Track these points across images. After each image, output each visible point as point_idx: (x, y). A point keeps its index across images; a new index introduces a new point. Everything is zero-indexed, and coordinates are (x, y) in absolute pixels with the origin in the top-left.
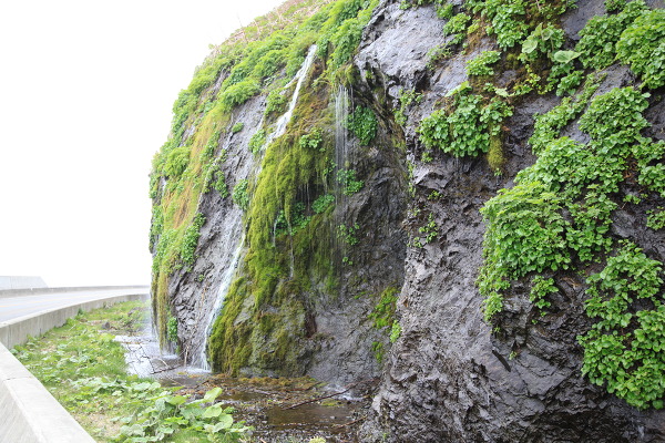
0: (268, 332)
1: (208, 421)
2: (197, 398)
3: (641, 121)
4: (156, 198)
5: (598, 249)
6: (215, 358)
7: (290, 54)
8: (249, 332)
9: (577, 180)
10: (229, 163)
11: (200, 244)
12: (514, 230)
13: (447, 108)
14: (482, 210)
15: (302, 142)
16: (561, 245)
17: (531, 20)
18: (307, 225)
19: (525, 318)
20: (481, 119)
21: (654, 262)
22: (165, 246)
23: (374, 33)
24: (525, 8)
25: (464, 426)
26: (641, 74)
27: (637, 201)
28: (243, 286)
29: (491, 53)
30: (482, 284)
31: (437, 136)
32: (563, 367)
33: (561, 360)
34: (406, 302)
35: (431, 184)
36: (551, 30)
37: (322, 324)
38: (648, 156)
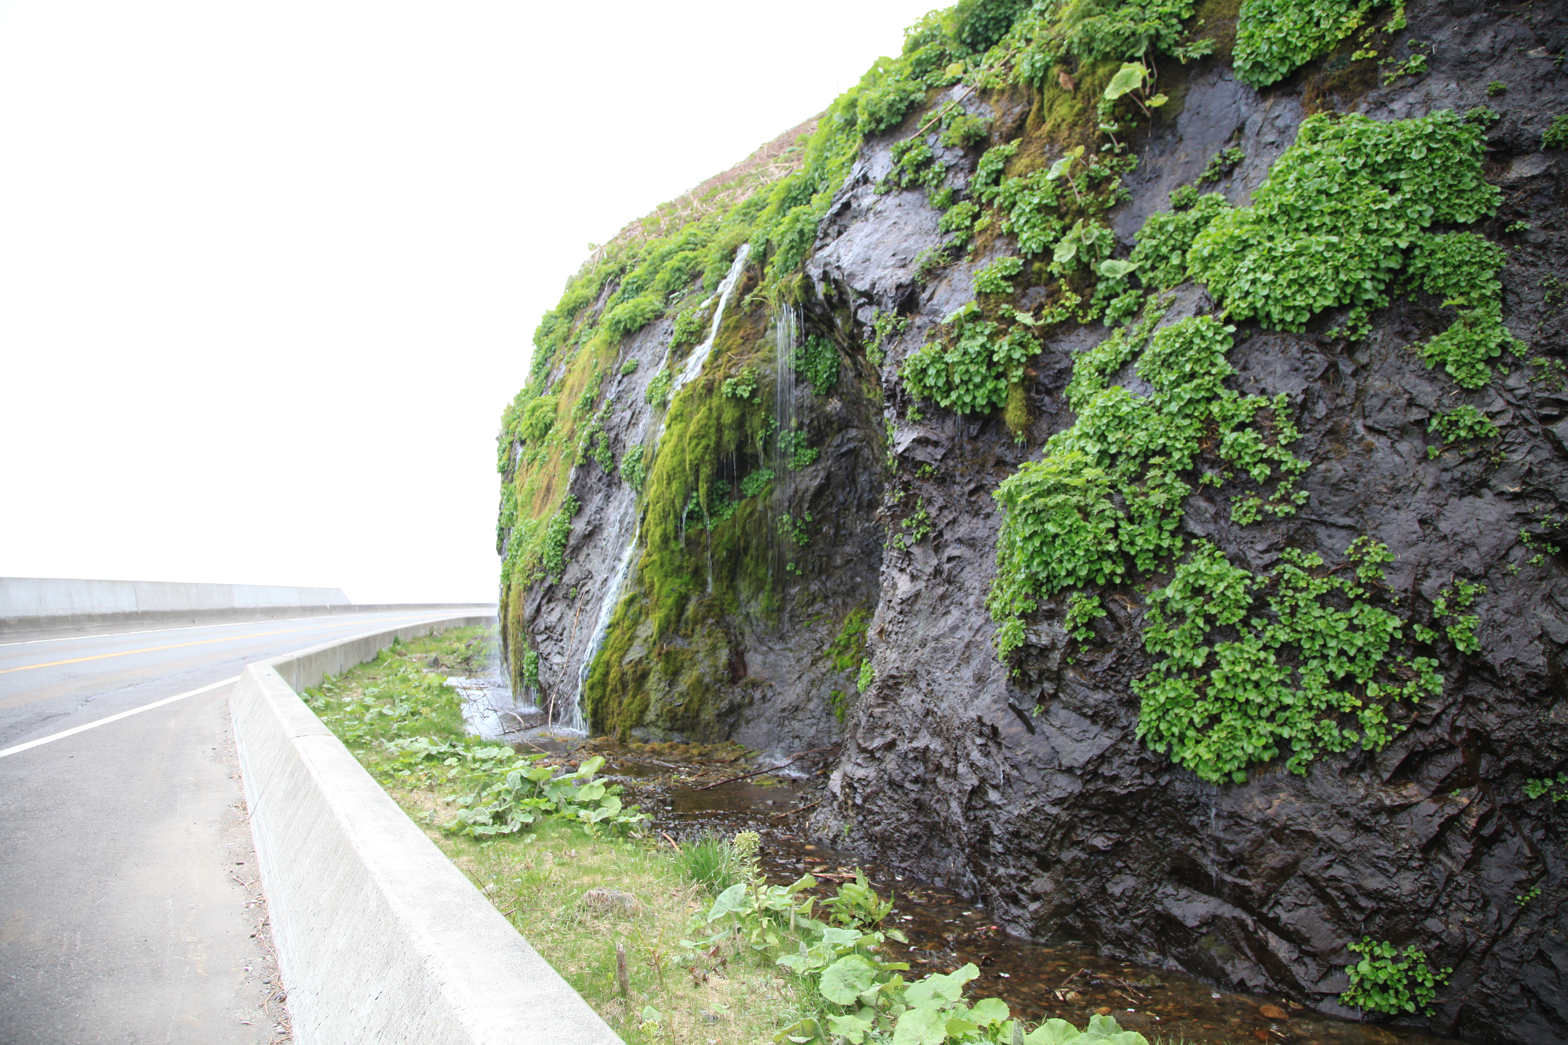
0: (673, 676)
1: (585, 805)
2: (568, 772)
3: (1223, 366)
4: (507, 472)
5: (1163, 553)
6: (595, 713)
7: (709, 258)
8: (645, 675)
9: (1134, 451)
10: (616, 420)
11: (572, 542)
12: (1043, 523)
13: (945, 340)
14: (996, 494)
15: (726, 389)
16: (1112, 547)
17: (1066, 214)
18: (734, 515)
19: (1057, 655)
20: (995, 358)
21: (1240, 572)
22: (520, 544)
23: (836, 228)
24: (1058, 197)
25: (965, 814)
26: (1222, 298)
27: (1218, 483)
28: (636, 607)
29: (1010, 260)
30: (995, 605)
31: (930, 381)
32: (1110, 726)
33: (1107, 717)
34: (881, 632)
35: (920, 455)
36: (1095, 229)
37: (755, 663)
38: (1233, 416)
